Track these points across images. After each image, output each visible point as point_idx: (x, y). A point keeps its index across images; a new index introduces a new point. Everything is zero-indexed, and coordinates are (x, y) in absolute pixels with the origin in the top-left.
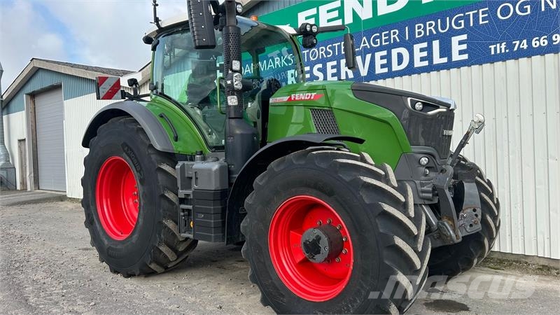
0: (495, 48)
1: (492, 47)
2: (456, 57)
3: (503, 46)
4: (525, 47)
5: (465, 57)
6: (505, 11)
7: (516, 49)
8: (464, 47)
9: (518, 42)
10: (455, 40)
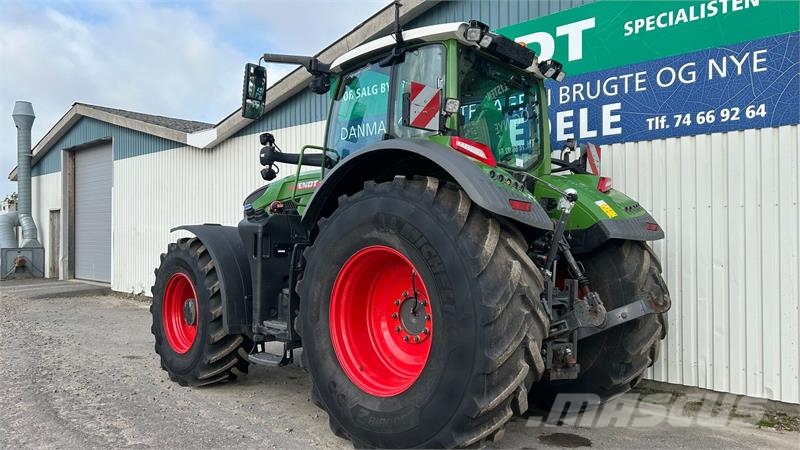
0: (654, 123)
1: (650, 121)
2: (607, 131)
3: (663, 120)
4: (689, 123)
5: (618, 131)
6: (666, 77)
7: (677, 125)
8: (617, 118)
9: (680, 117)
10: (607, 109)
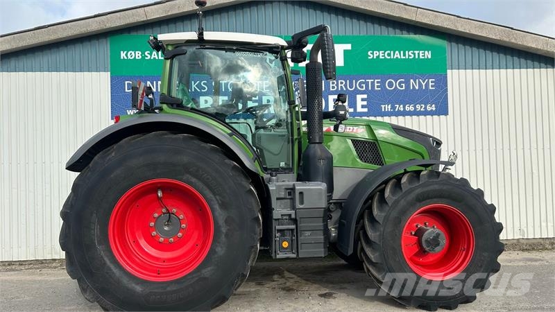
0: (385, 108)
1: (383, 106)
2: (359, 109)
3: (389, 107)
4: (402, 109)
5: (365, 110)
6: (391, 85)
7: (396, 110)
8: (365, 103)
9: (398, 106)
10: (359, 97)
